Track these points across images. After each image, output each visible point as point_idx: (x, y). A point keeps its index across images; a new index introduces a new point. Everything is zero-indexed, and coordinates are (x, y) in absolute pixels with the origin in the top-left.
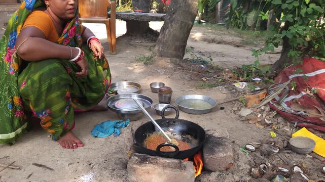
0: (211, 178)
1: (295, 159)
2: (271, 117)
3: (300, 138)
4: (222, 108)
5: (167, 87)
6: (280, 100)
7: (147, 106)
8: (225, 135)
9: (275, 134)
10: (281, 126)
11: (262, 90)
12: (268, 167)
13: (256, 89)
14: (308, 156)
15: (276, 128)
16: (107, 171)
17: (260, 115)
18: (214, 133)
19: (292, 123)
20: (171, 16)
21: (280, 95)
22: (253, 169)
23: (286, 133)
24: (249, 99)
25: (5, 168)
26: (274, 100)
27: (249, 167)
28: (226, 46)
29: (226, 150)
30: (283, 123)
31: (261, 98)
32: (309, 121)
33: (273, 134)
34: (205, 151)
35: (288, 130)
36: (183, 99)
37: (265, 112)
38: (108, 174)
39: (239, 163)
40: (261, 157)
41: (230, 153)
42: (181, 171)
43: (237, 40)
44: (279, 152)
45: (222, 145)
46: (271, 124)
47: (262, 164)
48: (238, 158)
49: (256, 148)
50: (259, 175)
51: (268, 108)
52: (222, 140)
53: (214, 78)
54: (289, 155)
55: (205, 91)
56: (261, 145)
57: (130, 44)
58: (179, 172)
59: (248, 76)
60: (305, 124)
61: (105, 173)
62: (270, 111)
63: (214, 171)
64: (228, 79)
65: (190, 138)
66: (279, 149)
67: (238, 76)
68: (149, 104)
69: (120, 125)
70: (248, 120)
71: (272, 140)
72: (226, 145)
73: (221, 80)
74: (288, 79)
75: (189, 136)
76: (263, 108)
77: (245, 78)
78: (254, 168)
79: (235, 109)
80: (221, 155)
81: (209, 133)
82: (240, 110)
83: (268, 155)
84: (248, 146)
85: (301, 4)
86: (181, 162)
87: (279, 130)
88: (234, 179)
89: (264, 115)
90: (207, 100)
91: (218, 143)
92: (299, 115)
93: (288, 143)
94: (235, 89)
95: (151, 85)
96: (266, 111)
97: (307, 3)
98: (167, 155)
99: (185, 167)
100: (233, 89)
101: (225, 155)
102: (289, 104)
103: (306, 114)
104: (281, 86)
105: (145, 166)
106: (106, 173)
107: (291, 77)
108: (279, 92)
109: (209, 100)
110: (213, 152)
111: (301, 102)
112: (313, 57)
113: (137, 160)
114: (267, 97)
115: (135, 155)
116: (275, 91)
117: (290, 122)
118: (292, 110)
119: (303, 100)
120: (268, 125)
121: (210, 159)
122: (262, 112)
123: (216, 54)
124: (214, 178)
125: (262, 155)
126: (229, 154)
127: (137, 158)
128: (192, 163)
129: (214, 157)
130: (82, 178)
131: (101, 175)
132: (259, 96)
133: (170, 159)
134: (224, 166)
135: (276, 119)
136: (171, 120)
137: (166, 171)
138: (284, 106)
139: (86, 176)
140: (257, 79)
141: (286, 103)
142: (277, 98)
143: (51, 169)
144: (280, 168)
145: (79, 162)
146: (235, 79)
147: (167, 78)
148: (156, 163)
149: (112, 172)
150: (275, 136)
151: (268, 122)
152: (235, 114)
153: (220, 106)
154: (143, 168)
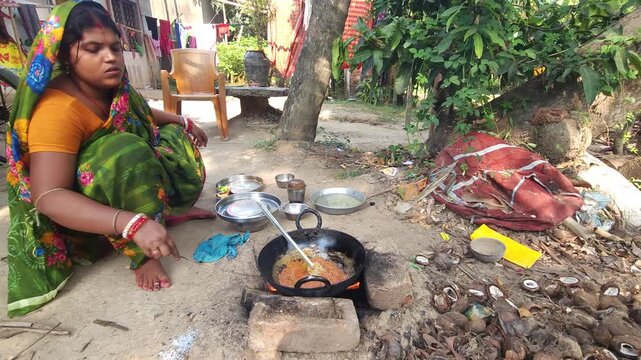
0: (381, 323)
1: (482, 271)
2: (439, 212)
3: (482, 240)
4: (372, 204)
5: (298, 181)
6: (447, 189)
7: (274, 209)
8: (391, 250)
9: (447, 235)
10: (453, 224)
11: (418, 176)
12: (455, 291)
14: (497, 264)
15: (447, 227)
16: (216, 327)
17: (423, 210)
18: (375, 247)
19: (466, 219)
20: (297, 88)
21: (446, 183)
22: (436, 297)
23: (461, 233)
24: (405, 189)
25: (44, 335)
26: (438, 189)
27: (428, 293)
28: (361, 125)
29: (400, 275)
30: (455, 220)
31: (420, 188)
32: (489, 215)
33: (446, 237)
34: (368, 278)
35: (463, 229)
36: (321, 195)
37: (429, 206)
38: (217, 334)
40: (438, 273)
41: (407, 281)
42: (336, 322)
43: (374, 117)
44: (459, 263)
45: (392, 267)
46: (440, 222)
47: (445, 287)
49: (429, 260)
50: (446, 305)
51: (432, 201)
52: (389, 257)
53: (355, 164)
54: (473, 266)
55: (346, 181)
56: (435, 255)
57: (246, 127)
58: (334, 325)
59: (396, 160)
60: (484, 220)
61: (212, 330)
62: (436, 204)
63: (384, 311)
64: (373, 164)
65: (342, 257)
66: (459, 257)
67: (385, 160)
69: (237, 240)
70: (409, 218)
72: (397, 266)
73: (364, 166)
74: (453, 161)
75: (339, 253)
76: (425, 201)
77: (393, 162)
78: (438, 294)
79: (390, 204)
81: (368, 247)
82: (395, 205)
83: (447, 269)
84: (419, 259)
85: (468, 61)
87: (450, 230)
88: (415, 319)
89: (429, 211)
90: (353, 195)
91: (386, 263)
92: (476, 208)
93: (469, 248)
94: (385, 177)
95: (276, 178)
96: (429, 204)
97: (479, 58)
98: (312, 294)
100: (382, 177)
101: (399, 284)
102: (459, 193)
103: (485, 205)
104: (445, 170)
105: (278, 319)
106: (214, 332)
107: (456, 158)
108: (444, 178)
110: (380, 280)
111: (474, 190)
112: (479, 132)
113: (264, 309)
114: (428, 186)
115: (261, 300)
116: (438, 177)
117: (464, 218)
118: (464, 201)
119: (476, 187)
120: (436, 224)
121: (377, 293)
122: (425, 205)
123: (352, 134)
125: (439, 270)
126: (405, 281)
127: (263, 305)
128: (351, 301)
129: (383, 288)
130: (175, 343)
131: (206, 336)
132: (417, 185)
133: (318, 299)
134: (399, 301)
135: (444, 215)
136: (311, 230)
137: (314, 326)
138: (453, 197)
139: (182, 338)
140: (409, 163)
141: (454, 192)
142: (443, 187)
143: (125, 329)
144: (471, 291)
145: (171, 311)
146: (382, 164)
147: (296, 167)
148: (295, 311)
149: (224, 329)
150: (449, 238)
151: (436, 220)
152: (391, 211)
153: (369, 201)
154: (274, 325)
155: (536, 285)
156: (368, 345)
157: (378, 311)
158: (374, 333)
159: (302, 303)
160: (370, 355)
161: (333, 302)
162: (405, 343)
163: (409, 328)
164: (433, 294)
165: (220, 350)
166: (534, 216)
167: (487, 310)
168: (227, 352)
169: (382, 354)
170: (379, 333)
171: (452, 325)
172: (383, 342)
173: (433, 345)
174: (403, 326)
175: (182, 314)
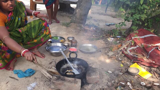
1: (129, 78)
2: (122, 57)
4: (100, 51)
5: (75, 40)
7: (64, 50)
8: (97, 67)
10: (126, 61)
11: (120, 43)
12: (116, 82)
13: (117, 42)
14: (136, 76)
15: (123, 62)
17: (117, 55)
18: (92, 66)
19: (131, 60)
21: (127, 47)
22: (109, 83)
23: (127, 65)
24: (113, 47)
26: (124, 48)
27: (107, 81)
28: (108, 17)
29: (97, 74)
30: (127, 60)
31: (118, 47)
32: (138, 60)
33: (122, 65)
34: (87, 74)
35: (129, 63)
36: (83, 46)
37: (119, 54)
38: (42, 84)
39: (103, 80)
41: (98, 76)
42: (75, 84)
45: (95, 72)
46: (122, 60)
47: (113, 80)
48: (103, 77)
49: (112, 72)
50: (111, 85)
51: (121, 53)
52: (96, 69)
53: (99, 35)
54: (127, 76)
55: (93, 42)
56: (115, 71)
57: (61, 15)
61: (41, 83)
63: (91, 84)
64: (105, 36)
65: (82, 67)
66: (123, 73)
67: (110, 35)
70: (111, 58)
71: (120, 69)
72: (97, 72)
73: (102, 36)
74: (132, 39)
75: (81, 66)
76: (119, 52)
77: (113, 36)
78: (109, 82)
79: (106, 52)
80: (94, 77)
81: (90, 65)
82: (108, 53)
83: (117, 75)
84: (109, 71)
86: (75, 80)
88: (99, 87)
89: (119, 56)
91: (94, 70)
92: (134, 57)
93: (127, 70)
94: (108, 41)
95: (68, 38)
96: (120, 54)
97: (141, 4)
98: (70, 76)
99: (77, 82)
100: (107, 41)
101: (95, 77)
102: (131, 51)
103: (138, 56)
104: (128, 42)
105: (59, 81)
106: (42, 83)
108: (127, 45)
109: (94, 47)
110: (90, 75)
111: (136, 50)
112: (144, 29)
113: (55, 78)
114: (121, 47)
115: (55, 76)
116: (125, 44)
118: (131, 54)
119: (137, 49)
120: (120, 61)
121: (89, 79)
124: (90, 87)
125: (114, 76)
126: (97, 76)
127: (55, 77)
128: (81, 80)
129: (90, 77)
130: (31, 85)
131: (39, 84)
133: (71, 78)
134: (95, 82)
135: (124, 58)
136: (74, 58)
137: (68, 84)
138: (128, 52)
139: (33, 84)
140: (119, 37)
142: (126, 48)
143: (17, 80)
144: (121, 83)
145: (30, 77)
146: (108, 36)
147: (76, 34)
148: (64, 80)
149: (44, 83)
150: (123, 66)
151: (120, 59)
152: (106, 54)
153: (99, 50)
154: (58, 82)
155: (145, 84)
157: (89, 84)
158: (86, 89)
159: (66, 78)
165: (43, 88)
166: (154, 62)
167: (122, 88)
168: (45, 88)
174: (95, 89)
175: (33, 78)
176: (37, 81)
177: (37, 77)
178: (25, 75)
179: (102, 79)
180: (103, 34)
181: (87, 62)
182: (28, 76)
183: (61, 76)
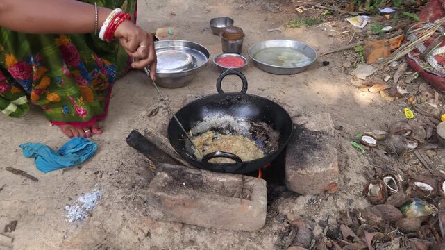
0: (296, 208)
2: (408, 81)
4: (326, 64)
5: (236, 28)
6: (427, 52)
8: (325, 128)
9: (412, 112)
11: (395, 30)
12: (398, 183)
13: (385, 29)
15: (414, 102)
16: (120, 190)
17: (389, 77)
18: (307, 122)
19: (443, 94)
21: (427, 43)
22: (371, 186)
23: (431, 111)
24: (372, 47)
26: (416, 51)
27: (363, 180)
29: (327, 159)
30: (427, 93)
31: (392, 48)
33: (409, 113)
34: (288, 159)
35: (435, 106)
36: (263, 48)
37: (397, 72)
38: (120, 197)
39: (348, 175)
40: (386, 157)
41: (333, 167)
42: (242, 203)
44: (416, 148)
45: (320, 148)
46: (407, 95)
47: (387, 176)
48: (347, 164)
49: (378, 141)
50: (380, 197)
51: (403, 67)
52: (321, 137)
53: (316, 8)
54: (434, 153)
55: (298, 32)
56: (387, 136)
58: (238, 205)
59: (372, 4)
61: (116, 193)
62: (407, 70)
63: (303, 195)
64: (340, 10)
65: (267, 129)
66: (418, 142)
67: (356, 5)
68: (204, 59)
70: (368, 85)
71: (408, 127)
72: (326, 149)
73: (327, 12)
75: (264, 124)
76: (394, 65)
77: (367, 8)
78: (374, 183)
79: (347, 65)
81: (299, 121)
82: (354, 67)
83: (399, 154)
84: (365, 139)
87: (418, 106)
88: (337, 207)
89: (396, 78)
91: (313, 142)
93: (434, 130)
94: (350, 29)
95: (212, 22)
96: (399, 70)
98: (222, 169)
99: (251, 190)
100: (346, 29)
101: (323, 170)
102: (441, 60)
104: (431, 25)
105: (179, 193)
106: (118, 194)
108: (426, 37)
109: (304, 48)
110: (302, 162)
113: (165, 180)
114: (403, 45)
115: (165, 170)
116: (419, 35)
117: (440, 92)
120: (401, 96)
121: (296, 176)
122: (392, 71)
124: (302, 206)
125: (386, 154)
126: (330, 167)
127: (166, 175)
128: (265, 182)
129: (303, 172)
130: (81, 199)
131: (110, 197)
132: (389, 44)
133: (226, 176)
134: (321, 186)
135: (415, 86)
136: (233, 95)
137: (215, 203)
138: (432, 64)
139: (88, 195)
140: (387, 10)
141: (435, 57)
142: (422, 49)
143: (35, 179)
144: (418, 184)
145: (80, 168)
146: (350, 11)
147: (238, 9)
148: (199, 186)
149: (127, 193)
150: (413, 116)
151: (401, 91)
152: (347, 74)
153: (322, 60)
154: (174, 197)
156: (275, 228)
157: (295, 195)
158: (286, 217)
159: (209, 178)
160: (276, 238)
161: (244, 180)
162: (318, 231)
163: (328, 216)
164: (370, 181)
165: (121, 213)
167: (428, 208)
168: (127, 216)
169: (288, 240)
170: (291, 218)
171: (379, 219)
172: (293, 228)
173: (350, 238)
174: (321, 214)
175: (90, 173)
176: (103, 184)
177: (102, 169)
178: (60, 160)
179: (346, 173)
180: (331, 5)
181: (285, 108)
182: (69, 164)
183: (188, 170)
